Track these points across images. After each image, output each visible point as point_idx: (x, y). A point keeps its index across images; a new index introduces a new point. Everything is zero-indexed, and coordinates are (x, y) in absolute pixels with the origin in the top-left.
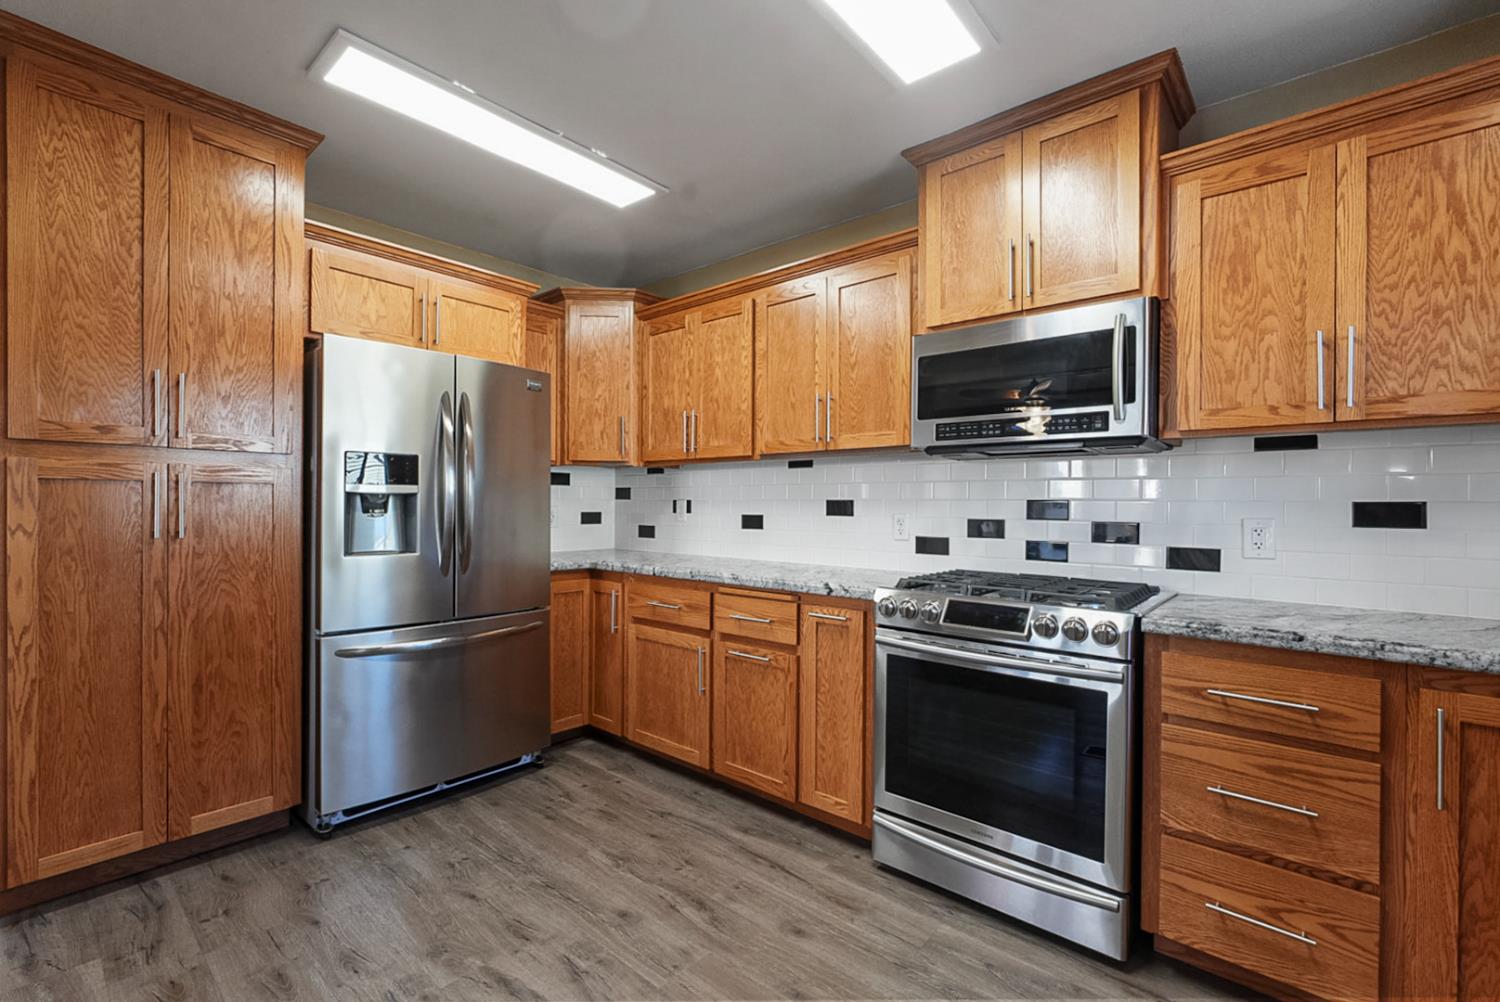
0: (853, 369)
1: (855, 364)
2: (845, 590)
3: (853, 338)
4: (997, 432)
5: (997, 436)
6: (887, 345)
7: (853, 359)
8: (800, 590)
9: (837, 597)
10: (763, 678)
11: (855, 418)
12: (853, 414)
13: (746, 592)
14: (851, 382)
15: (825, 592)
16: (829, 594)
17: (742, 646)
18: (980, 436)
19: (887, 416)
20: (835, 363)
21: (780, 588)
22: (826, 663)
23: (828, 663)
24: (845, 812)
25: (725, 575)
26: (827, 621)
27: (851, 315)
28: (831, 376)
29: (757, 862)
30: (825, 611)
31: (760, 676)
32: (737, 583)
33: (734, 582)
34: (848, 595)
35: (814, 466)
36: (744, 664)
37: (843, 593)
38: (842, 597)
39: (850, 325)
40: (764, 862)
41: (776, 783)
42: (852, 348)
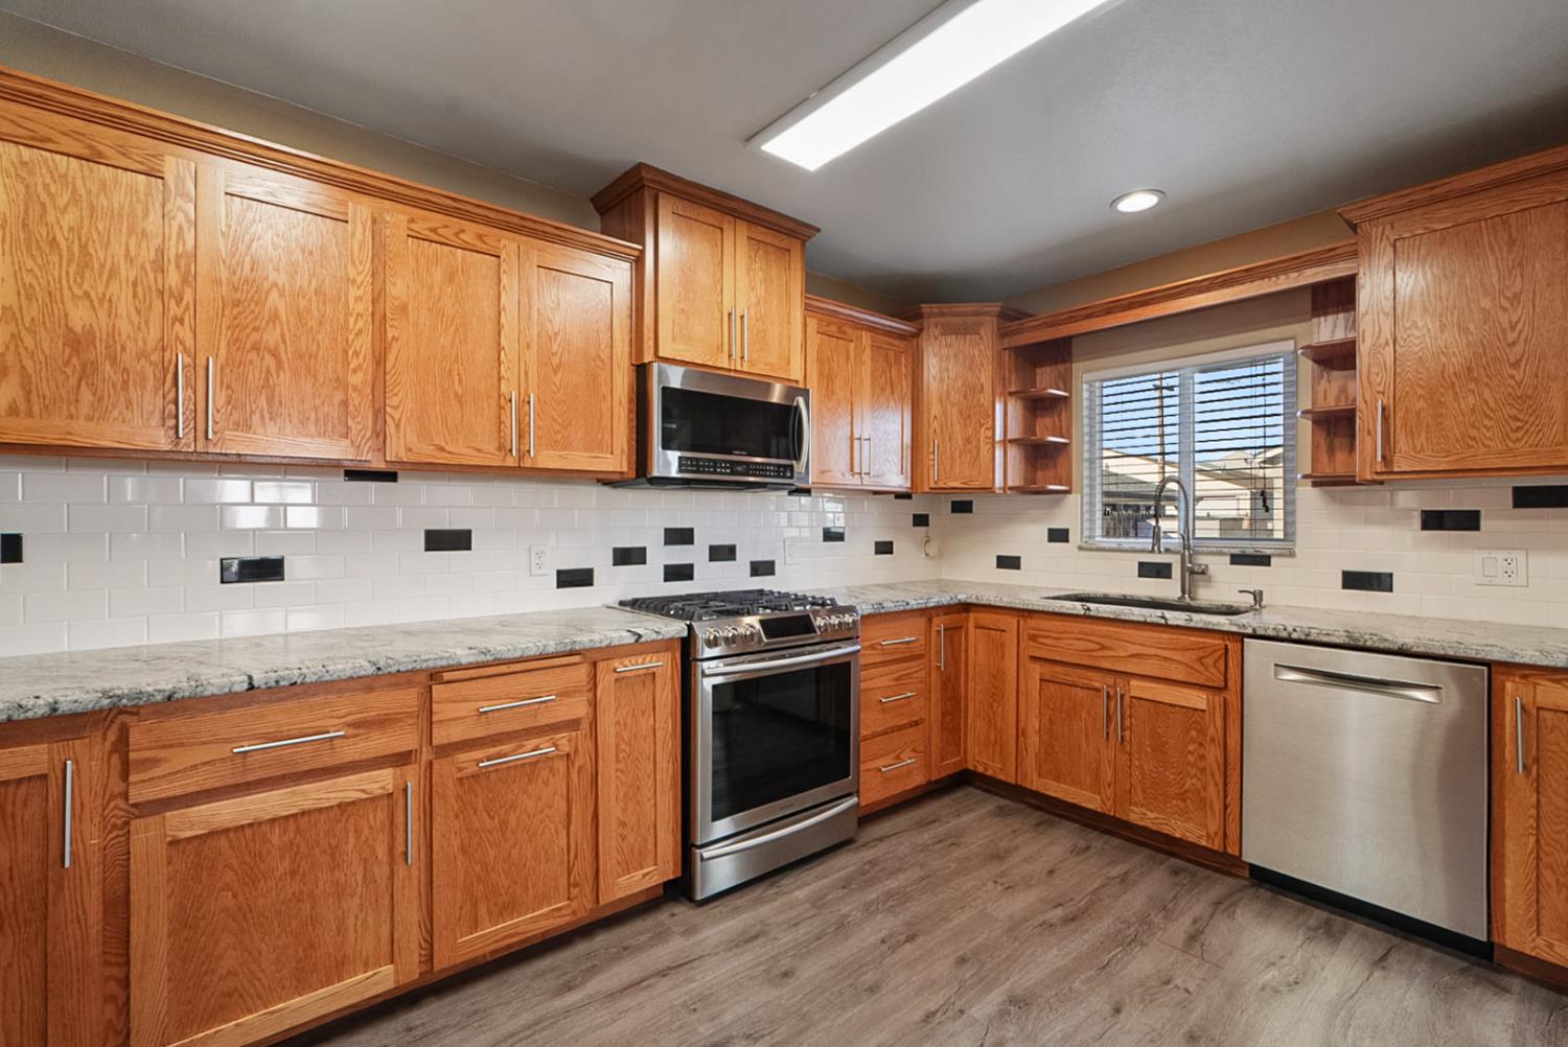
0: (556, 373)
1: (558, 367)
2: (657, 632)
3: (556, 334)
4: (728, 471)
5: (728, 474)
6: (600, 357)
7: (555, 361)
8: (598, 645)
9: (647, 642)
10: (530, 781)
11: (558, 432)
12: (557, 428)
13: (504, 669)
14: (555, 389)
15: (632, 640)
16: (637, 641)
17: (492, 751)
18: (715, 473)
19: (600, 436)
20: (531, 357)
21: (569, 648)
22: (625, 724)
23: (629, 722)
24: (655, 878)
25: (459, 652)
26: (628, 674)
27: (552, 306)
28: (526, 373)
29: (647, 987)
30: (626, 662)
31: (526, 779)
32: (489, 658)
33: (482, 658)
34: (660, 637)
35: (400, 480)
36: (493, 776)
37: (654, 636)
38: (653, 641)
39: (551, 317)
40: (650, 981)
41: (559, 909)
42: (555, 347)
